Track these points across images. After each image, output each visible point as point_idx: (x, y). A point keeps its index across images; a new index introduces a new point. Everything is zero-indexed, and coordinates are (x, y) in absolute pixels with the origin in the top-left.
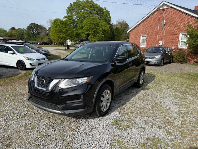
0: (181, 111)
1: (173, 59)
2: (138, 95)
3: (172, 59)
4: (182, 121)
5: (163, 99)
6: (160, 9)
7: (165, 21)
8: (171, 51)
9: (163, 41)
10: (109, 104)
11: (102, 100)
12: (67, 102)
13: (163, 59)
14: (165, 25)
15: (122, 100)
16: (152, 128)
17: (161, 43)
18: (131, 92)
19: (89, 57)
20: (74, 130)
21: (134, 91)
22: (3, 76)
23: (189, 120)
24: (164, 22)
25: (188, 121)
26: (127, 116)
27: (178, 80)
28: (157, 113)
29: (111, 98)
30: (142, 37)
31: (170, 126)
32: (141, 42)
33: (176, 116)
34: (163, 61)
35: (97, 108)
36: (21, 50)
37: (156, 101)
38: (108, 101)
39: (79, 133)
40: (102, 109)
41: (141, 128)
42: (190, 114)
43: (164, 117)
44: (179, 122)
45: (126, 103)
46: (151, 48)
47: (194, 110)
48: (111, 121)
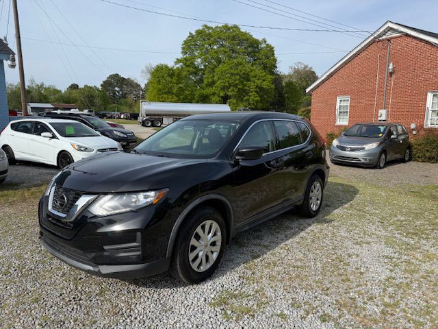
0: (394, 278)
1: (411, 152)
2: (302, 234)
3: (408, 151)
4: (386, 305)
5: (358, 247)
6: (381, 38)
7: (391, 64)
8: (404, 133)
9: (388, 111)
10: (215, 256)
11: (192, 246)
12: (105, 248)
13: (384, 151)
14: (391, 74)
16: (305, 318)
17: (383, 114)
19: (194, 147)
20: (120, 313)
21: (294, 225)
22: (23, 183)
23: (407, 304)
24: (391, 67)
25: (402, 305)
26: (255, 284)
27: (412, 203)
28: (331, 283)
29: (220, 241)
30: (341, 101)
31: (352, 315)
32: (337, 112)
33: (377, 292)
34: (383, 156)
35: (178, 263)
36: (70, 130)
37: (339, 252)
38: (213, 248)
39: (128, 320)
40: (194, 266)
41: (278, 316)
42: (414, 287)
43: (346, 293)
44: (378, 306)
45: (266, 253)
46: (358, 127)
47: (428, 278)
48: (212, 296)
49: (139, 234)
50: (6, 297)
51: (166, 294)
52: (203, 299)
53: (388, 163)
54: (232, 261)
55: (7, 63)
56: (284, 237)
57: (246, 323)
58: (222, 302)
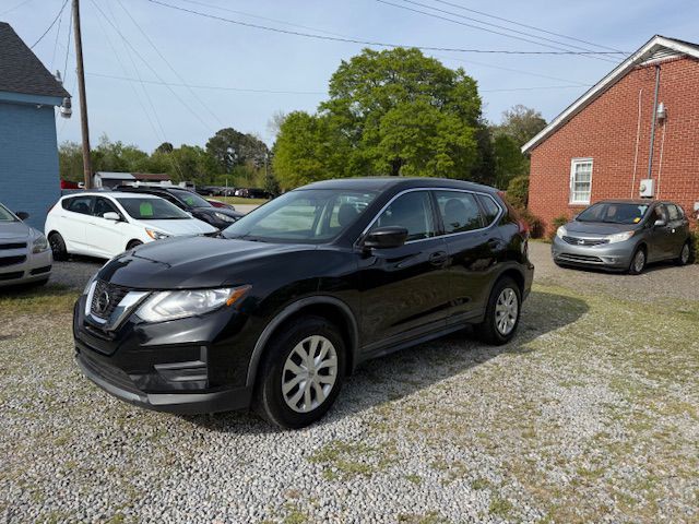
4: (582, 473)
5: (563, 389)
6: (644, 64)
7: (661, 105)
9: (656, 182)
10: (327, 390)
11: (289, 372)
12: (157, 367)
14: (661, 121)
15: (405, 381)
16: (448, 483)
17: (647, 187)
18: (457, 359)
21: (469, 354)
23: (616, 473)
24: (660, 110)
25: (609, 474)
26: (385, 434)
28: (503, 438)
30: (578, 166)
31: (523, 483)
32: (572, 185)
33: (573, 453)
34: (641, 254)
35: (265, 395)
37: (529, 396)
38: (324, 379)
39: (186, 473)
40: (292, 403)
41: (408, 478)
42: (636, 450)
43: (523, 454)
44: (568, 473)
45: (412, 393)
46: (601, 206)
47: (666, 438)
48: (315, 448)
49: (204, 350)
50: (22, 435)
51: (247, 442)
52: (299, 451)
53: (649, 267)
54: (358, 401)
55: (59, 110)
56: (447, 369)
57: (356, 485)
58: (327, 456)
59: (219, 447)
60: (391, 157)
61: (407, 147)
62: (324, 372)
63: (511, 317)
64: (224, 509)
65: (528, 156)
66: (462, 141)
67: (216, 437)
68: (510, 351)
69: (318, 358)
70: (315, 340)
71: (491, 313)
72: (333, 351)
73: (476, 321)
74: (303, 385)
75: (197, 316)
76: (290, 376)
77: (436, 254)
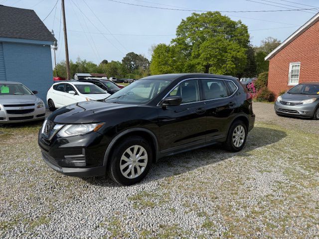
0: (273, 196)
4: (254, 212)
5: (259, 173)
10: (143, 169)
11: (123, 160)
15: (184, 167)
16: (187, 213)
18: (212, 158)
20: (74, 197)
23: (271, 213)
25: (267, 214)
26: (166, 190)
28: (222, 194)
29: (147, 160)
30: (293, 66)
31: (223, 215)
32: (290, 75)
33: (253, 202)
35: (112, 171)
36: (87, 90)
37: (242, 176)
38: (141, 164)
40: (125, 174)
41: (170, 209)
42: (285, 203)
43: (228, 202)
44: (246, 212)
45: (185, 172)
47: (302, 198)
48: (133, 194)
49: (84, 149)
51: (105, 189)
52: (126, 195)
56: (205, 162)
57: (146, 211)
58: (138, 197)
59: (93, 191)
60: (205, 63)
61: (212, 58)
62: (142, 161)
63: (241, 139)
64: (86, 217)
65: (267, 62)
66: (240, 55)
67: (93, 187)
68: (239, 155)
69: (138, 155)
70: (136, 147)
71: (230, 136)
72: (146, 152)
73: (222, 141)
74: (130, 166)
75: (81, 135)
76: (124, 162)
77: (200, 109)
